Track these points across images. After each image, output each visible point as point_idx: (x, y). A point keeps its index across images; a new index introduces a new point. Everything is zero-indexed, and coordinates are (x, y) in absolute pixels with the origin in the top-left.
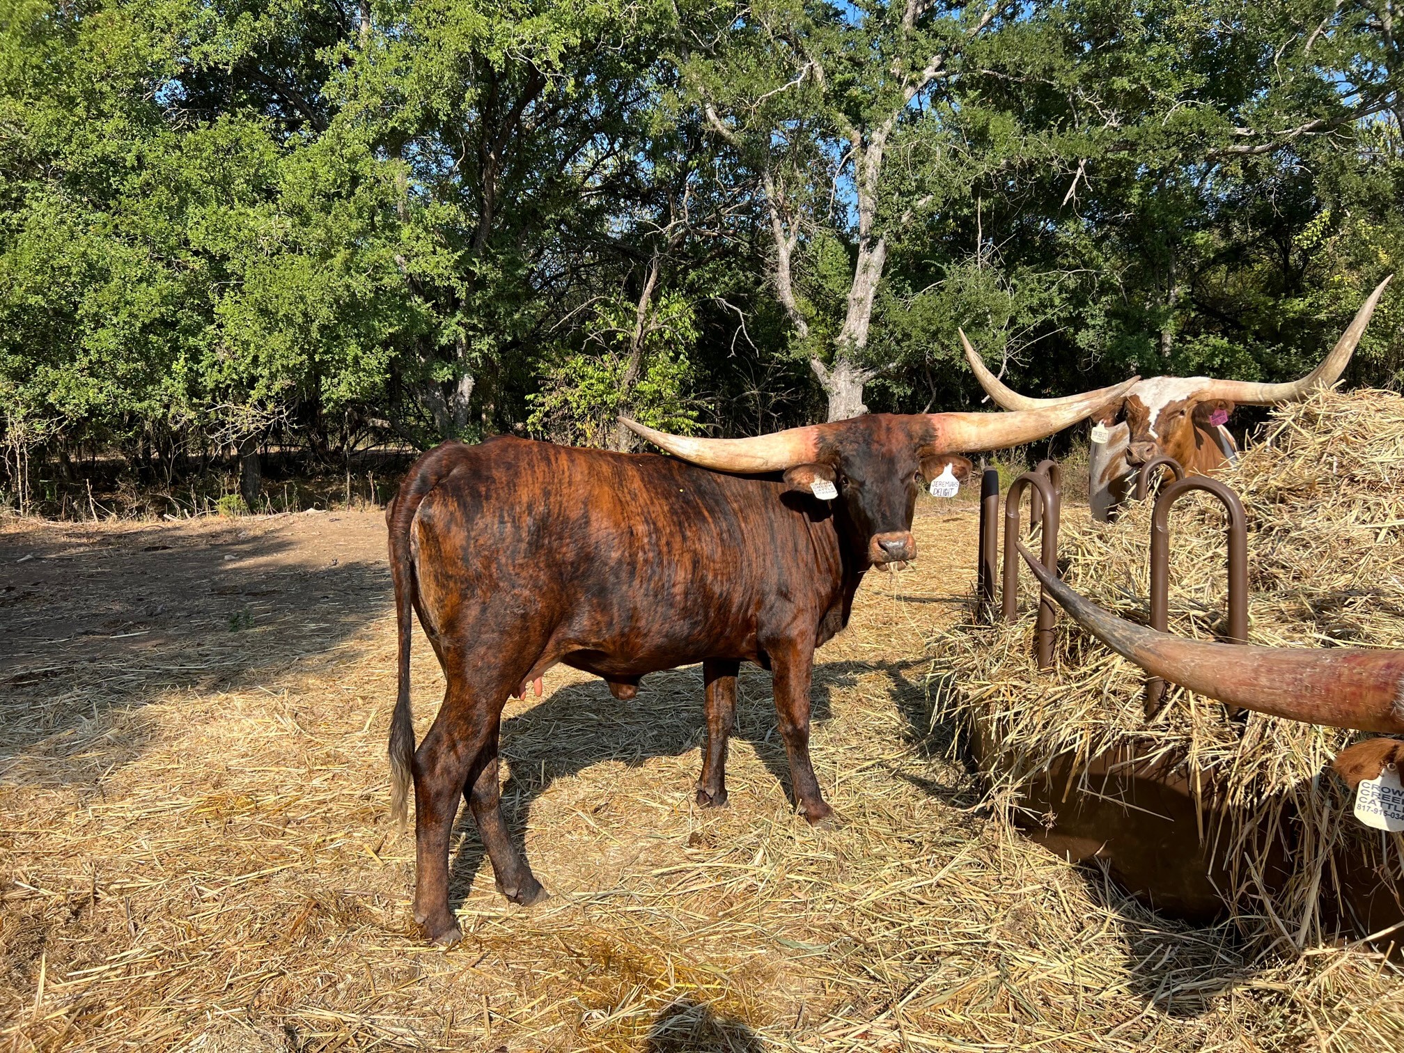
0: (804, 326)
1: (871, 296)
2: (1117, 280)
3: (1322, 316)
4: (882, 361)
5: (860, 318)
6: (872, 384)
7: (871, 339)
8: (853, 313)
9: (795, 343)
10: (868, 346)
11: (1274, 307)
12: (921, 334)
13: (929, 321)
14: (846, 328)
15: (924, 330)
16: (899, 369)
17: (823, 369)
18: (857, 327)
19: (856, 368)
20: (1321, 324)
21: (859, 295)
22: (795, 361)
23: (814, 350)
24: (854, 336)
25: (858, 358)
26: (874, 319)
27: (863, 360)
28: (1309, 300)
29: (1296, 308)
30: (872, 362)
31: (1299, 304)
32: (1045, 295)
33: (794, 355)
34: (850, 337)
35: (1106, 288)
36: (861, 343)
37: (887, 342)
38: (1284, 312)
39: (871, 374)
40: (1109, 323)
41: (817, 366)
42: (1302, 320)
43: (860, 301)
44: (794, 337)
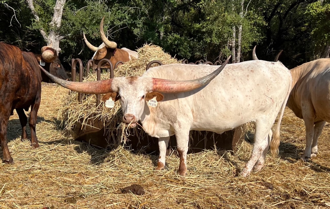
0: (38, 18)
1: (62, 9)
2: (147, 12)
3: (204, 30)
4: (66, 33)
5: (59, 16)
6: (62, 41)
7: (62, 24)
8: (56, 14)
9: (35, 23)
10: (61, 27)
11: (191, 25)
12: (79, 24)
13: (82, 20)
14: (53, 20)
15: (80, 23)
16: (72, 36)
17: (45, 34)
18: (57, 19)
19: (57, 34)
20: (204, 33)
21: (58, 8)
22: (35, 30)
23: (42, 27)
24: (56, 23)
25: (58, 31)
26: (63, 18)
27: (59, 32)
28: (201, 24)
29: (197, 27)
30: (62, 33)
31: (198, 26)
32: (123, 15)
33: (34, 28)
34: (55, 23)
35: (143, 14)
36: (59, 26)
37: (68, 26)
38: (193, 28)
39: (62, 37)
40: (144, 26)
41: (43, 32)
42: (198, 31)
43: (58, 10)
44: (34, 21)
